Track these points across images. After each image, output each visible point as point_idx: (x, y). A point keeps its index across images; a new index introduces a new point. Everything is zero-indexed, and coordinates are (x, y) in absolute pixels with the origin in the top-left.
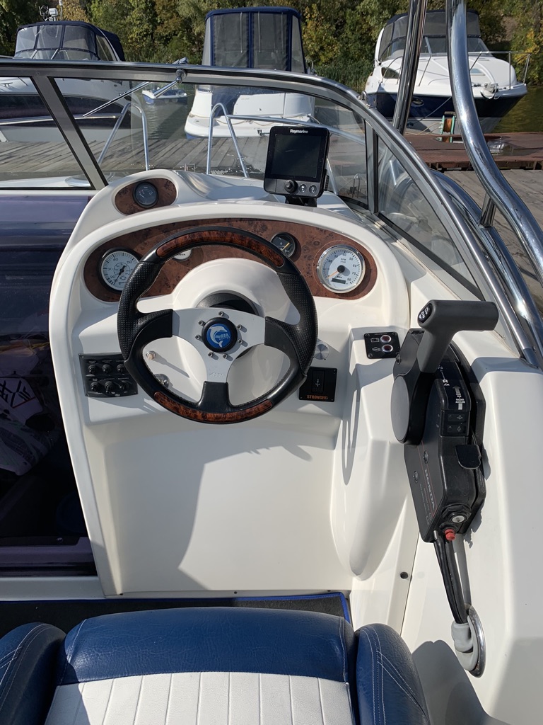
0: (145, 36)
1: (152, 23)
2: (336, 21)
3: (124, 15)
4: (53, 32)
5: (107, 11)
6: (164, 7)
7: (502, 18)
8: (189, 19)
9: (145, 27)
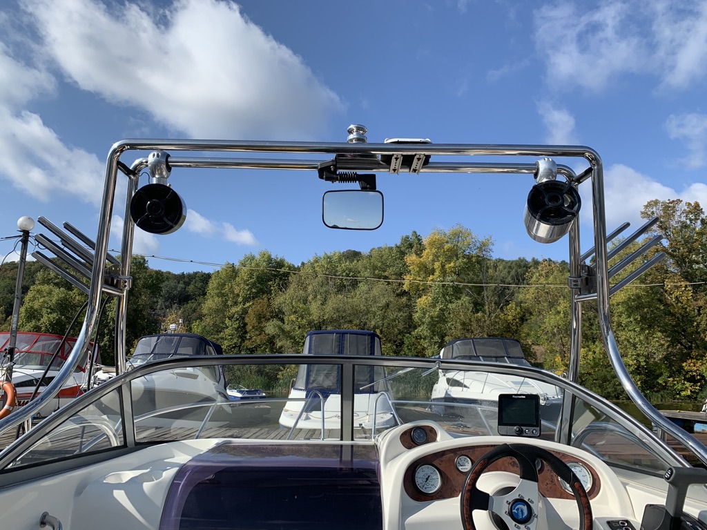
0: (233, 347)
1: (241, 338)
2: (395, 341)
3: (219, 332)
4: (171, 341)
5: (204, 328)
6: (253, 327)
7: (530, 346)
8: (273, 337)
9: (235, 341)
